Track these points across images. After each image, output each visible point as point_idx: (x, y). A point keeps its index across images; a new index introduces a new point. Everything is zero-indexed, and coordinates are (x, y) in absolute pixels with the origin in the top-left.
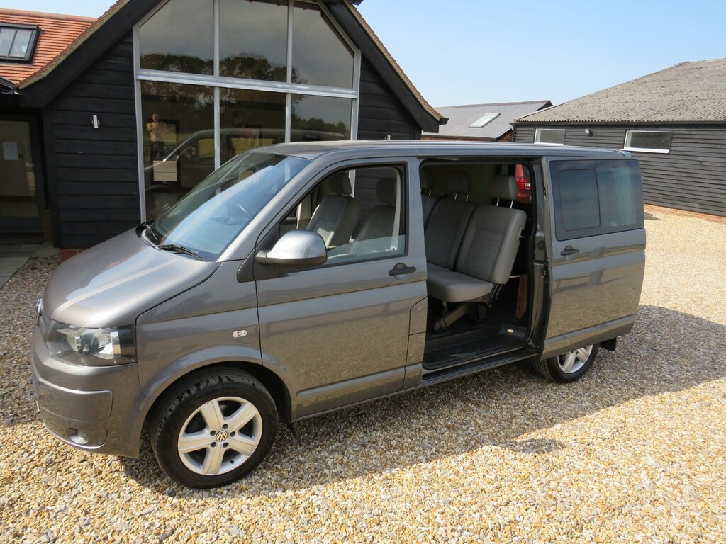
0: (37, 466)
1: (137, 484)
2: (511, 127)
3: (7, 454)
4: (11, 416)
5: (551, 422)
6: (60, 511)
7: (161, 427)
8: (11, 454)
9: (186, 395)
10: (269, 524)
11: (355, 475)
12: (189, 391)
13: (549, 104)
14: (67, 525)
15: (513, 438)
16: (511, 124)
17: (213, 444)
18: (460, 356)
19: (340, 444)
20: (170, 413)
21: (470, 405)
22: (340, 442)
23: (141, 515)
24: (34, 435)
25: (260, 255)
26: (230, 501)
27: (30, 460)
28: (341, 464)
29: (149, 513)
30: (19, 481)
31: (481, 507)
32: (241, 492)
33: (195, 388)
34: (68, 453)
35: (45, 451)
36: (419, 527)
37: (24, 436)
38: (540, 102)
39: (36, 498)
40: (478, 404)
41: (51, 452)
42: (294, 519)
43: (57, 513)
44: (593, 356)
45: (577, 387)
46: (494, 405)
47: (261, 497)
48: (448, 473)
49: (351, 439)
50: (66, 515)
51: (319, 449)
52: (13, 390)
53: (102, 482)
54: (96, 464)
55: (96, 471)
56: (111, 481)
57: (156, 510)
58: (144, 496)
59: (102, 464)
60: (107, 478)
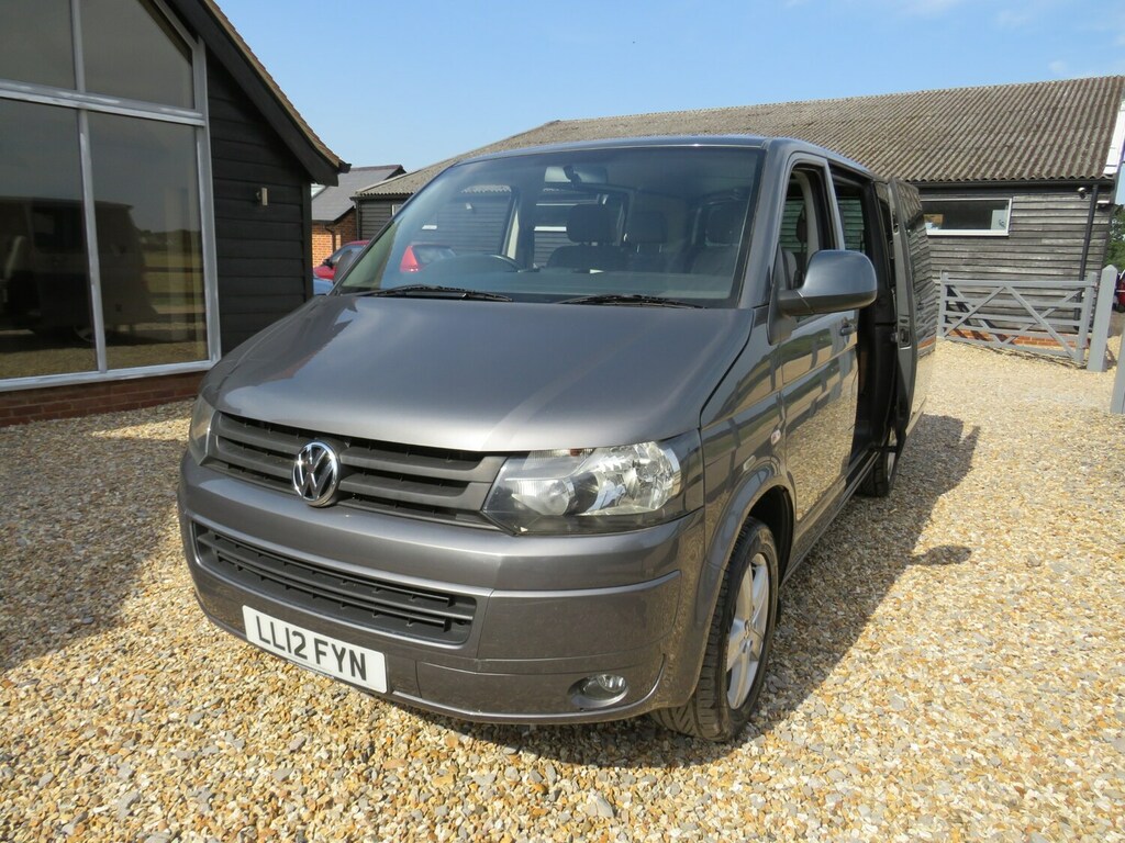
2: (353, 204)
6: (132, 802)
13: (400, 170)
14: (173, 810)
16: (352, 199)
23: (293, 752)
29: (304, 744)
34: (22, 737)
38: (387, 168)
43: (129, 807)
50: (153, 802)
53: (156, 744)
54: (112, 729)
55: (128, 736)
56: (176, 737)
57: (309, 738)
58: (264, 733)
59: (126, 726)
60: (161, 737)
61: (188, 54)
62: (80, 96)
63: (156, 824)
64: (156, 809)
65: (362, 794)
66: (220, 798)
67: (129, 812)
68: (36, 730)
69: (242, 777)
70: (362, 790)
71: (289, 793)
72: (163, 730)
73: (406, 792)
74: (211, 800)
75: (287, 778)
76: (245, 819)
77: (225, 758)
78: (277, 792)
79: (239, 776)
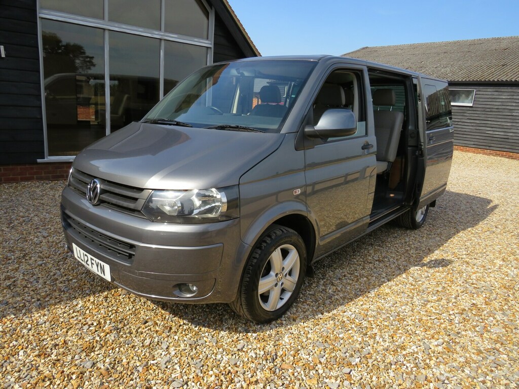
0: (108, 333)
1: (212, 330)
3: (65, 330)
4: (35, 302)
5: (430, 251)
6: (167, 362)
7: (249, 273)
8: (68, 329)
9: (265, 244)
10: (338, 336)
11: (357, 296)
12: (265, 242)
14: (185, 370)
15: (420, 261)
17: (276, 285)
18: (379, 211)
19: (325, 280)
20: (255, 261)
21: (376, 247)
22: (322, 279)
23: (238, 350)
24: (73, 312)
25: (307, 129)
26: (293, 328)
27: (94, 331)
28: (339, 291)
29: (244, 347)
30: (100, 349)
31: (448, 299)
32: (294, 320)
33: (269, 239)
34: (122, 319)
35: (102, 321)
36: (429, 318)
37: (65, 315)
39: (133, 358)
40: (379, 246)
41: (108, 322)
42: (350, 329)
43: (166, 364)
44: (427, 210)
45: (424, 230)
46: (390, 245)
47: (311, 320)
48: (407, 286)
49: (327, 276)
50: (176, 364)
51: (314, 285)
52: (14, 281)
53: (178, 334)
54: (160, 323)
55: (166, 328)
56: (187, 332)
57: (246, 344)
58: (225, 337)
59: (165, 322)
60: (180, 331)
61: (207, 15)
62: (162, 34)
63: (177, 375)
64: (177, 367)
65: (272, 380)
66: (205, 367)
67: (165, 366)
68: (128, 317)
69: (216, 359)
70: (272, 378)
71: (237, 372)
72: (181, 327)
73: (294, 384)
74: (201, 368)
75: (236, 364)
76: (217, 382)
77: (208, 347)
78: (232, 370)
79: (214, 358)
